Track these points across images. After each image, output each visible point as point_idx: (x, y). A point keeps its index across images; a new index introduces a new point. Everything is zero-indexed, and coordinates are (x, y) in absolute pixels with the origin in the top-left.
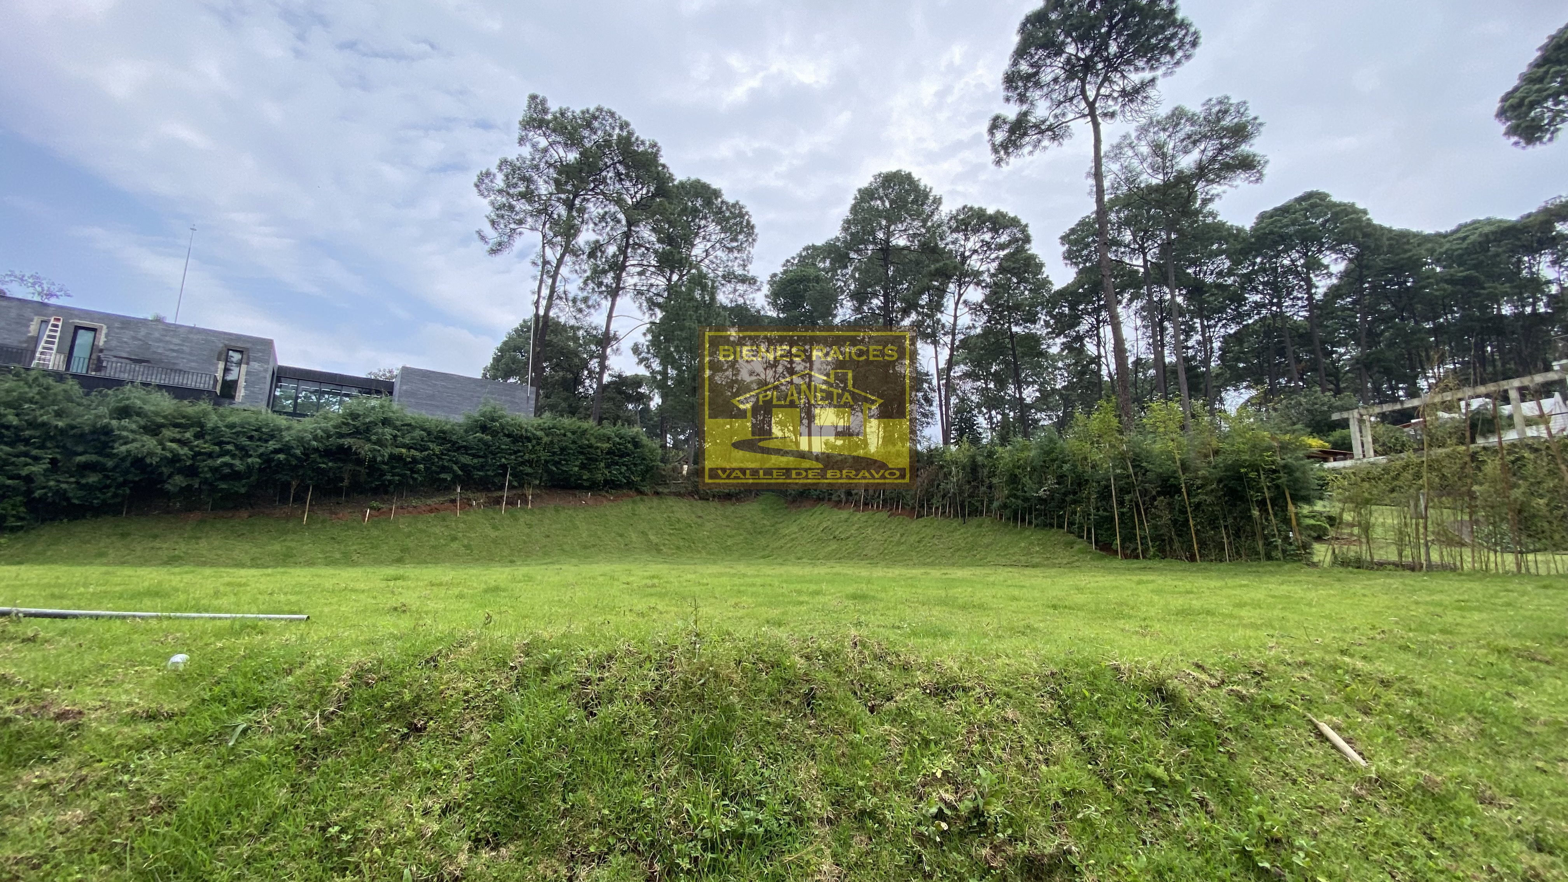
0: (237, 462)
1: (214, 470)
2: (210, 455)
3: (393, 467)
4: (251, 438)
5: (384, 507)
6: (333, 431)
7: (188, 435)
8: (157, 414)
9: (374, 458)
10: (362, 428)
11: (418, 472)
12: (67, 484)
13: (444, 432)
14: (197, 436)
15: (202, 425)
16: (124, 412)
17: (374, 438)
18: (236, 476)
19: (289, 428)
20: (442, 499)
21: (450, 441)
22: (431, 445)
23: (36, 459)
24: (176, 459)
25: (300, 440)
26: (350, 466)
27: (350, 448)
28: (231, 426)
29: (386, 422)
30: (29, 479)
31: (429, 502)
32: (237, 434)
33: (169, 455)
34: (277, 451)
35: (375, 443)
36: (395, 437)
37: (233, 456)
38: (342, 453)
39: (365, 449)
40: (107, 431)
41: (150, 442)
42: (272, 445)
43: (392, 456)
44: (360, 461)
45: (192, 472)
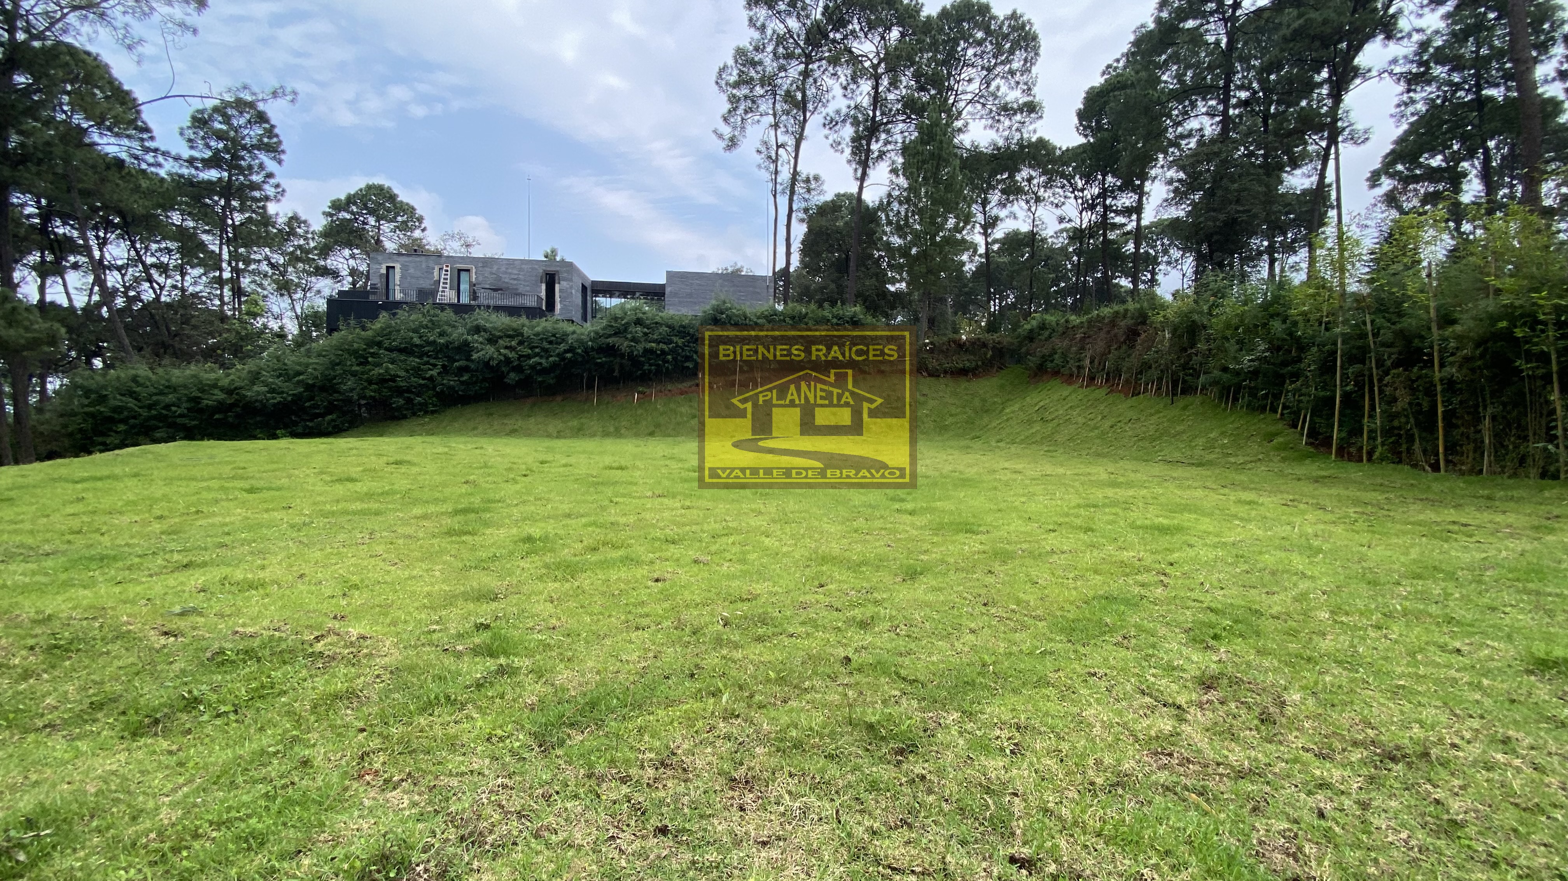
0: (543, 361)
1: (533, 367)
2: (529, 357)
3: (650, 359)
4: (551, 343)
5: (648, 391)
6: (601, 332)
7: (513, 343)
8: (495, 329)
9: (632, 352)
10: (622, 328)
11: (668, 362)
12: (451, 381)
13: (684, 327)
14: (521, 343)
15: (522, 335)
16: (477, 329)
17: (629, 336)
18: (545, 371)
19: (574, 332)
20: (689, 384)
21: (689, 334)
22: (675, 339)
23: (435, 365)
24: (508, 361)
25: (580, 342)
26: (618, 360)
27: (614, 346)
28: (537, 335)
29: (639, 322)
30: (431, 379)
31: (680, 386)
32: (541, 339)
33: (502, 358)
34: (566, 351)
35: (632, 341)
36: (646, 334)
37: (541, 357)
38: (610, 350)
39: (624, 345)
40: (466, 344)
41: (490, 350)
42: (563, 347)
43: (646, 351)
44: (622, 356)
45: (519, 369)
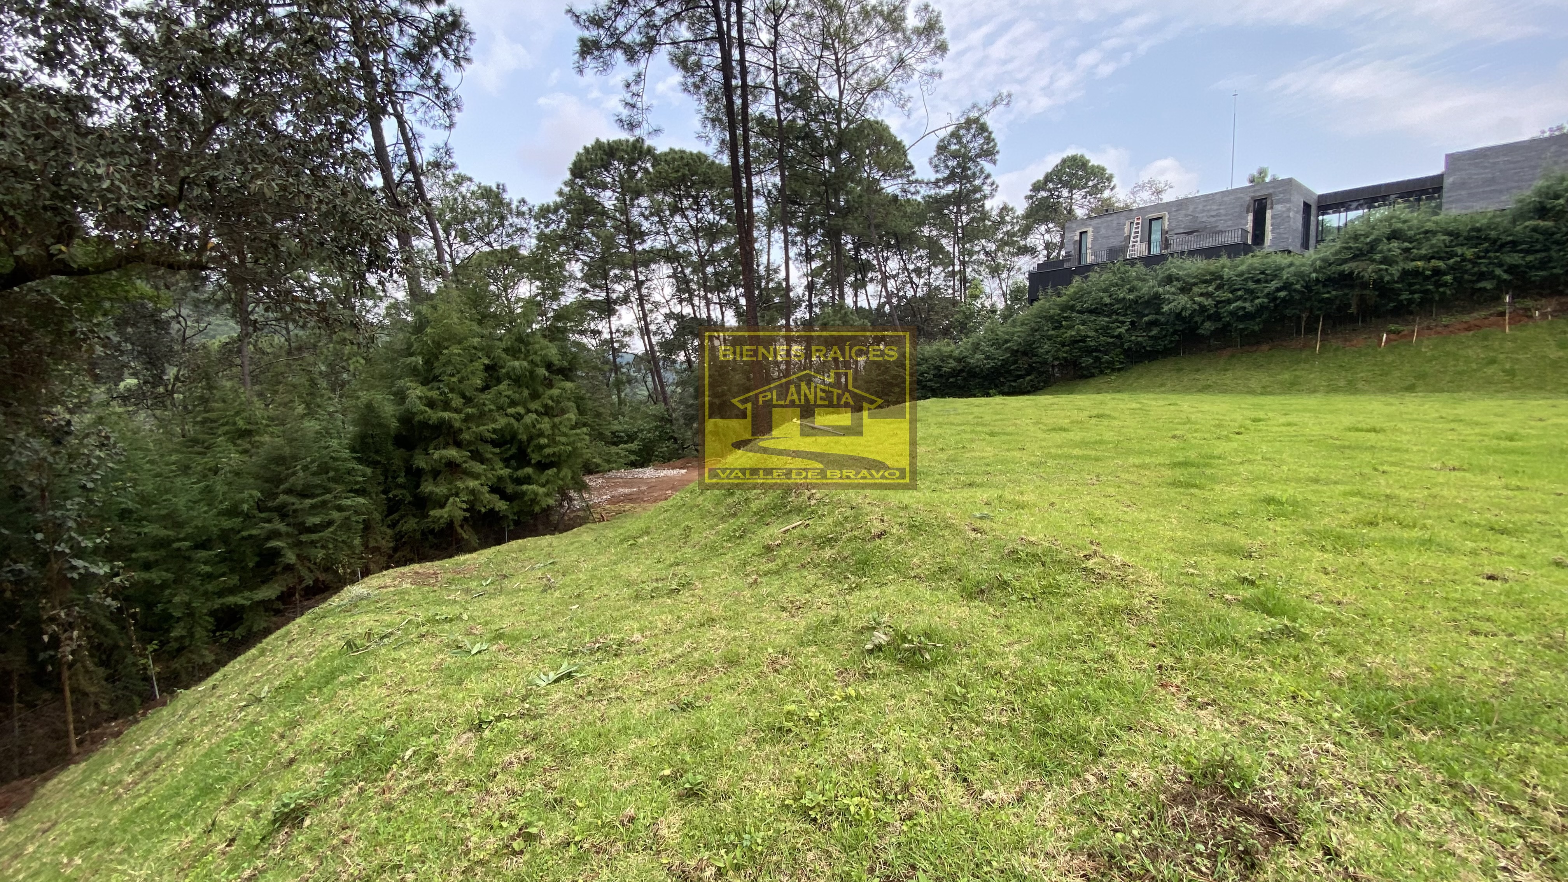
0: (1247, 305)
1: (1232, 313)
2: (1229, 302)
3: (1411, 285)
4: (1258, 281)
5: (1406, 329)
6: (1332, 259)
7: (1210, 289)
8: (1188, 275)
9: (1381, 278)
10: (1365, 248)
11: (1445, 284)
12: (1138, 337)
13: (1479, 230)
14: (1219, 287)
15: (1221, 278)
16: (1170, 279)
17: (1378, 257)
18: (1248, 316)
19: (1291, 265)
20: (1483, 313)
21: (1486, 239)
22: (1459, 250)
23: (1123, 323)
24: (1203, 308)
25: (1300, 275)
26: (1357, 292)
27: (1352, 273)
28: (1241, 274)
29: (1394, 235)
30: (1119, 337)
31: (1467, 318)
32: (1246, 280)
33: (1196, 307)
34: (1278, 290)
35: (1381, 263)
36: (1407, 250)
37: (1245, 300)
38: (1346, 280)
39: (1368, 270)
40: (1157, 296)
41: (1183, 300)
42: (1274, 285)
43: (1405, 273)
44: (1364, 285)
45: (1215, 317)
